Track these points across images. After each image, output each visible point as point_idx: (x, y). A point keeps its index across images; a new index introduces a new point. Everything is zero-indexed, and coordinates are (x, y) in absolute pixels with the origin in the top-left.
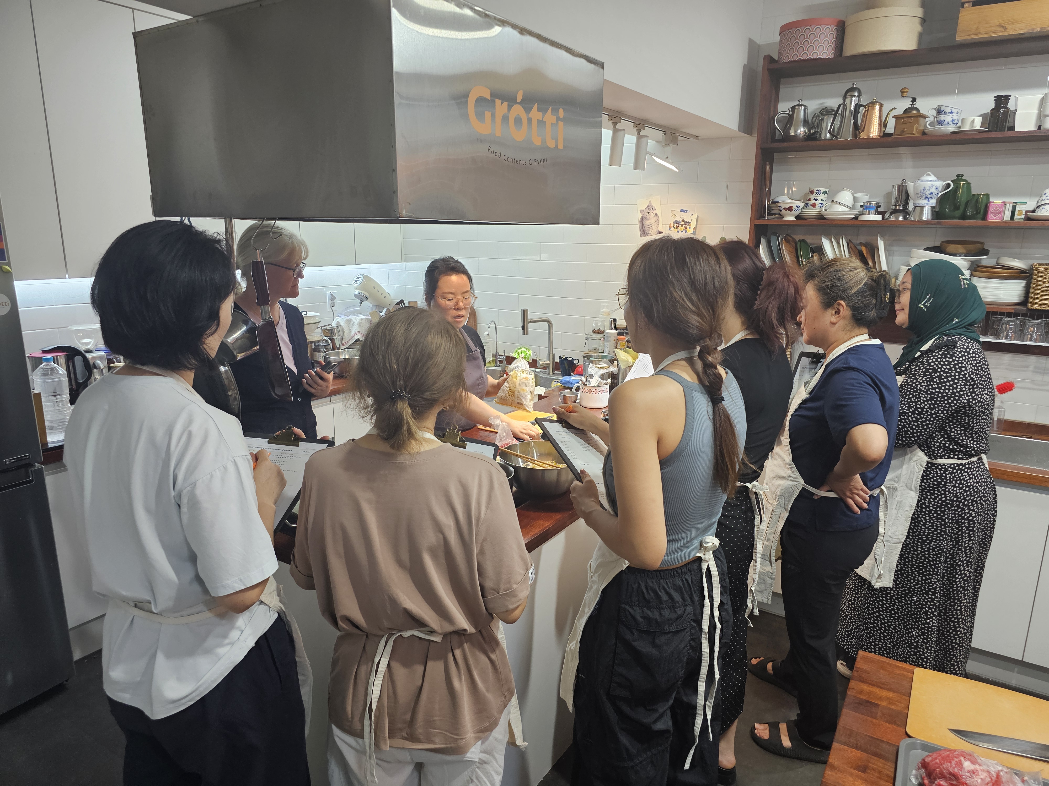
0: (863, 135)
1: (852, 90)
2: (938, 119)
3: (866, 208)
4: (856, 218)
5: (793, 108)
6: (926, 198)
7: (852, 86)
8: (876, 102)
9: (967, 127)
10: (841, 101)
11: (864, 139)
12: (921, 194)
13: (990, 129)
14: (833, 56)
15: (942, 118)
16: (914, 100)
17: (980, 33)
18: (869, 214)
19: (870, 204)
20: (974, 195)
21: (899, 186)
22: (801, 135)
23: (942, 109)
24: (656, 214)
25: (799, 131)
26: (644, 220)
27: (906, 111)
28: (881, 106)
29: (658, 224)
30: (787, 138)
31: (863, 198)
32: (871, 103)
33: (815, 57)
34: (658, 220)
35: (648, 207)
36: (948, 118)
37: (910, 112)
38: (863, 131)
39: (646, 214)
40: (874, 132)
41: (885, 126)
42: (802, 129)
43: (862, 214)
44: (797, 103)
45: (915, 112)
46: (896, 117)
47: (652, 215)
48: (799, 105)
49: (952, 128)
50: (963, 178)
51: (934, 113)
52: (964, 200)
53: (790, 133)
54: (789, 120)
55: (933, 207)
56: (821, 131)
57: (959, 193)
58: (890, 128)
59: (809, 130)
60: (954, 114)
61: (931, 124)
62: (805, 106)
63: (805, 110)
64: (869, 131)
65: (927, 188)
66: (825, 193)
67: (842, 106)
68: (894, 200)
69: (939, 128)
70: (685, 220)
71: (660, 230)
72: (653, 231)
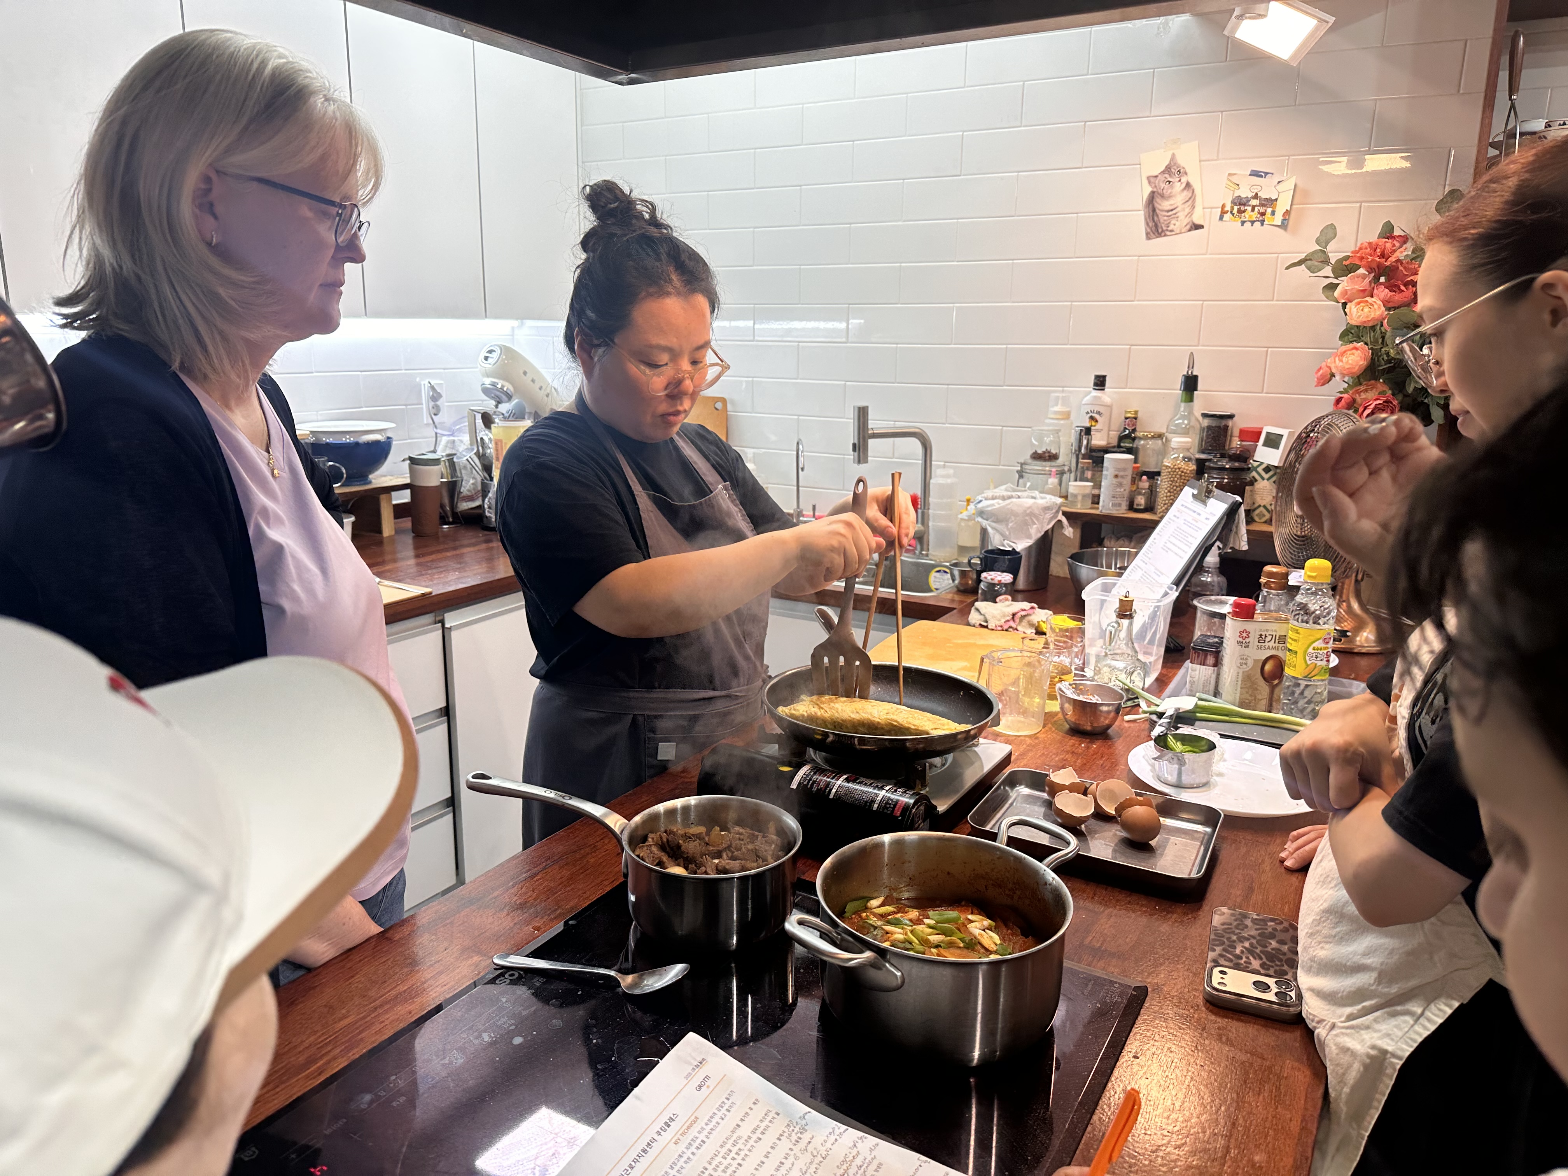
24: (1188, 185)
26: (1158, 200)
29: (1193, 207)
34: (1192, 199)
35: (1168, 170)
39: (1163, 185)
47: (1178, 187)
70: (1263, 195)
71: (1198, 222)
72: (1180, 223)
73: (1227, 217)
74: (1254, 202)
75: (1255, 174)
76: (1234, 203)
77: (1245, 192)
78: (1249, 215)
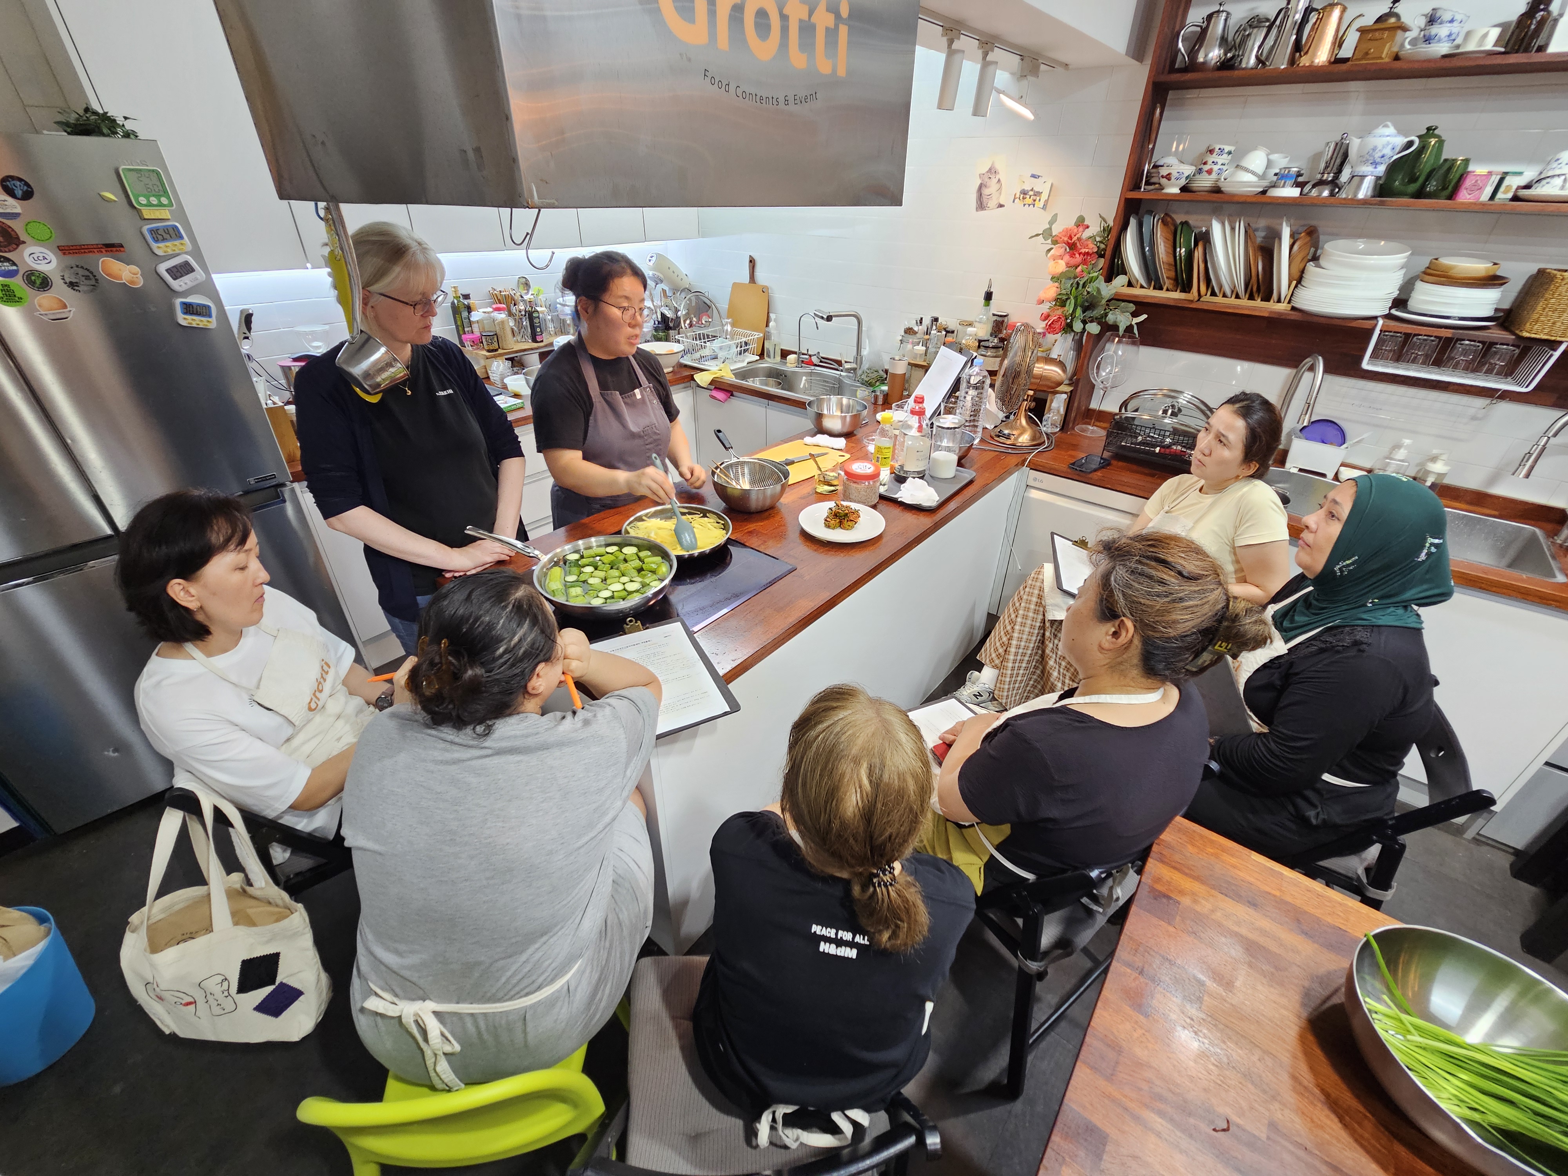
0: (1304, 61)
2: (1427, 33)
3: (1281, 177)
4: (1264, 192)
5: (1210, 17)
6: (1373, 162)
8: (1337, 4)
9: (1471, 47)
10: (1283, 4)
11: (1304, 66)
12: (1367, 157)
13: (1508, 49)
15: (1434, 30)
18: (1283, 187)
19: (1288, 172)
20: (1446, 160)
21: (1336, 144)
22: (1213, 62)
23: (1437, 16)
25: (1211, 55)
26: (983, 189)
27: (1379, 20)
28: (1344, 9)
29: (1000, 194)
30: (1192, 67)
31: (1281, 162)
32: (1328, 5)
34: (1000, 189)
35: (990, 169)
36: (1444, 31)
37: (1386, 20)
38: (1306, 53)
39: (986, 180)
40: (1322, 56)
41: (1341, 45)
42: (1216, 52)
43: (1275, 187)
44: (1217, 8)
45: (1393, 20)
46: (1363, 31)
47: (994, 181)
48: (1219, 12)
49: (1444, 48)
50: (1436, 132)
51: (1424, 22)
52: (1428, 167)
53: (1198, 58)
54: (1201, 36)
55: (1377, 178)
56: (1243, 55)
57: (1424, 156)
58: (1348, 49)
59: (1226, 54)
60: (1454, 25)
61: (1413, 41)
62: (1228, 14)
63: (1226, 20)
64: (1315, 54)
65: (1379, 147)
66: (1230, 153)
67: (1282, 12)
68: (1323, 165)
69: (1423, 49)
70: (1036, 189)
71: (1002, 203)
72: (992, 203)
73: (1017, 200)
77: (1027, 187)
78: (1028, 201)
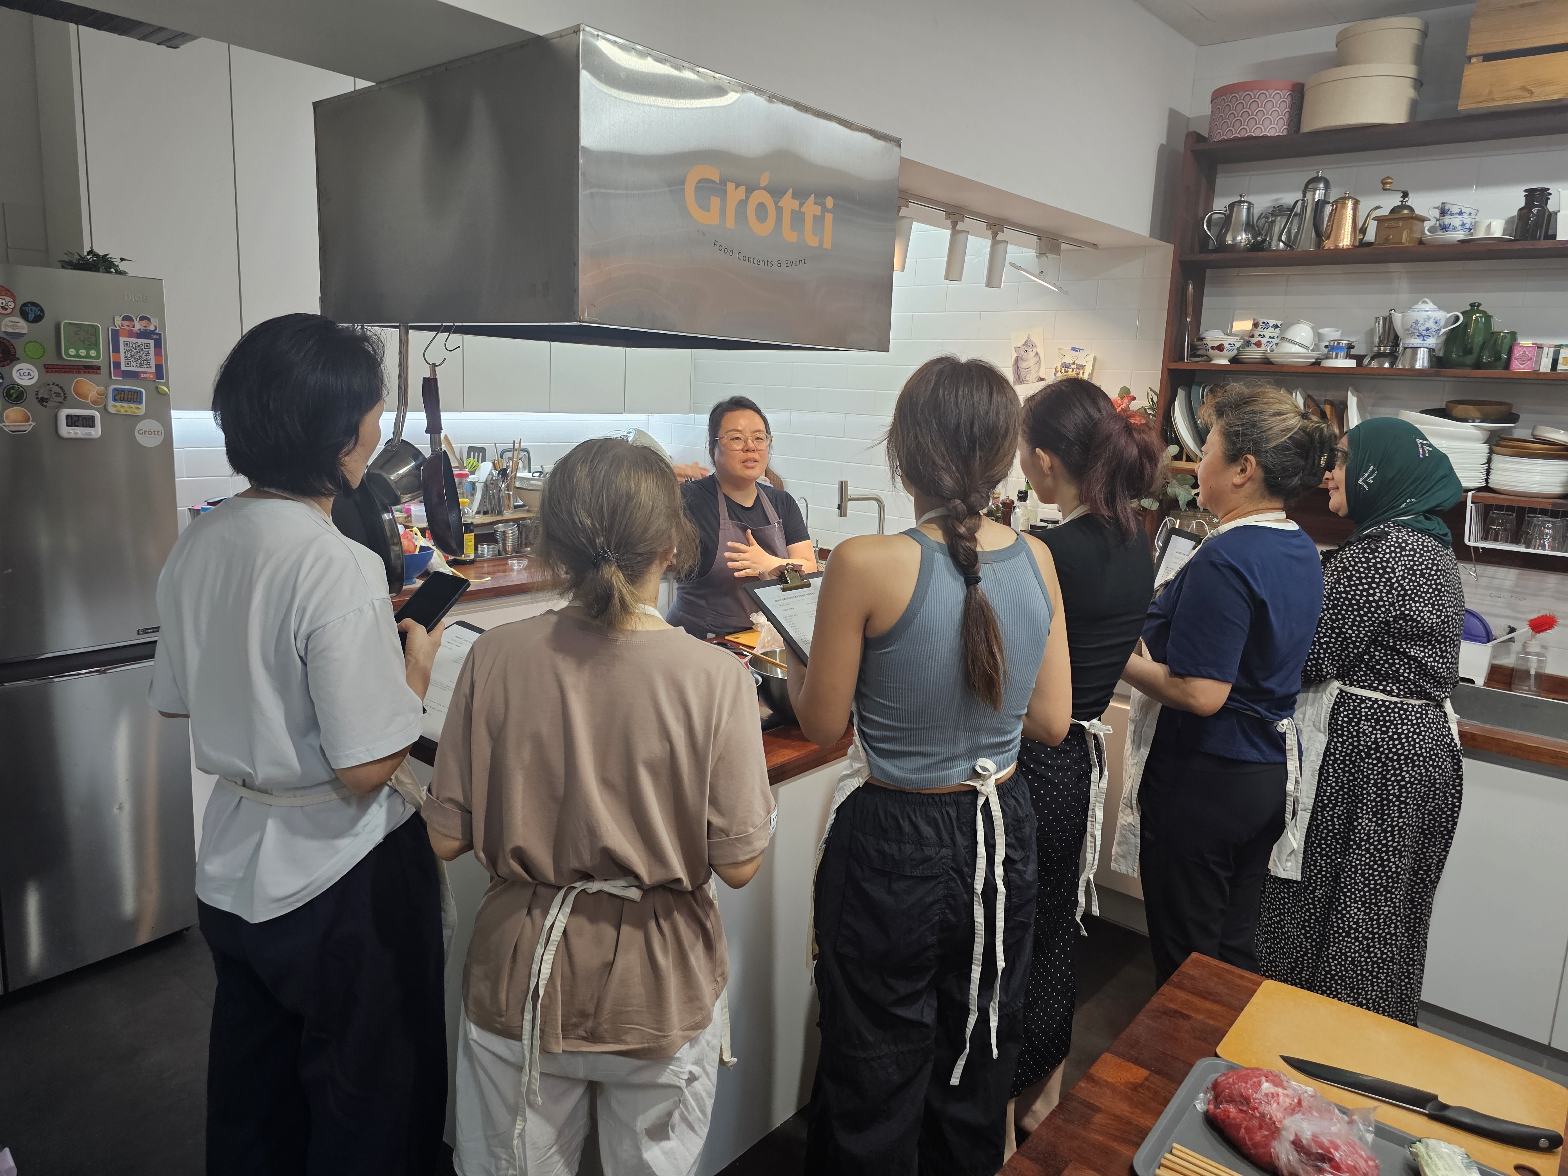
0: (1328, 244)
1: (1316, 180)
2: (1441, 222)
3: (1333, 349)
4: (1317, 363)
5: (1231, 206)
6: (1420, 335)
7: (1315, 175)
8: (1349, 198)
9: (1481, 234)
10: (1299, 196)
11: (1329, 249)
12: (1412, 331)
13: (1518, 238)
14: (1285, 133)
15: (1447, 220)
16: (1405, 195)
17: (1494, 100)
18: (1336, 358)
19: (1338, 344)
20: (1493, 333)
21: (1385, 319)
22: (1243, 244)
23: (1446, 208)
24: (1037, 354)
25: (1239, 238)
26: (1020, 362)
27: (1393, 211)
28: (1356, 203)
29: (1040, 367)
30: (1222, 247)
31: (1331, 334)
32: (1340, 199)
33: (1258, 133)
34: (1039, 362)
35: (1026, 343)
36: (1456, 221)
37: (1399, 212)
38: (1328, 238)
39: (1023, 353)
40: (1346, 240)
41: (1363, 231)
42: (1244, 236)
43: (1327, 358)
44: (1238, 199)
45: (1406, 212)
46: (1380, 220)
47: (1032, 354)
48: (1240, 202)
49: (1460, 235)
50: (1480, 308)
51: (1437, 213)
52: (1479, 340)
53: (1225, 241)
54: (1227, 221)
55: (1431, 350)
56: (1271, 239)
57: (1470, 331)
58: (1371, 235)
59: (1254, 237)
60: (1465, 216)
61: (1432, 230)
62: (1249, 203)
63: (1248, 209)
64: (1337, 238)
65: (1421, 321)
66: (1276, 326)
67: (1300, 203)
68: (1377, 340)
69: (1442, 236)
71: (1042, 377)
72: (1032, 376)
74: (1073, 366)
75: (1074, 349)
76: (1062, 366)
77: (1068, 361)
